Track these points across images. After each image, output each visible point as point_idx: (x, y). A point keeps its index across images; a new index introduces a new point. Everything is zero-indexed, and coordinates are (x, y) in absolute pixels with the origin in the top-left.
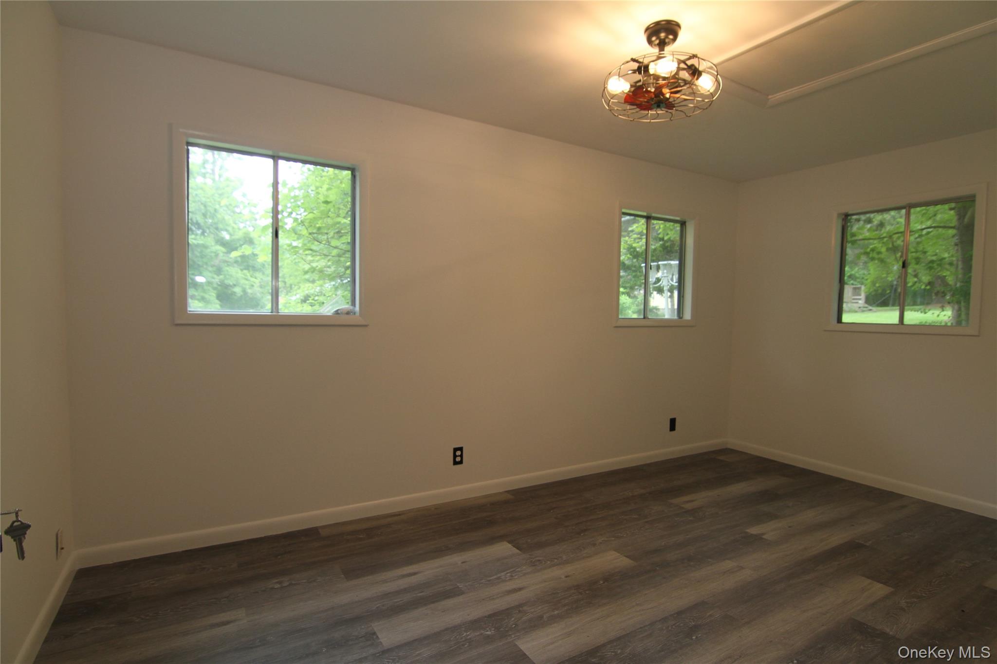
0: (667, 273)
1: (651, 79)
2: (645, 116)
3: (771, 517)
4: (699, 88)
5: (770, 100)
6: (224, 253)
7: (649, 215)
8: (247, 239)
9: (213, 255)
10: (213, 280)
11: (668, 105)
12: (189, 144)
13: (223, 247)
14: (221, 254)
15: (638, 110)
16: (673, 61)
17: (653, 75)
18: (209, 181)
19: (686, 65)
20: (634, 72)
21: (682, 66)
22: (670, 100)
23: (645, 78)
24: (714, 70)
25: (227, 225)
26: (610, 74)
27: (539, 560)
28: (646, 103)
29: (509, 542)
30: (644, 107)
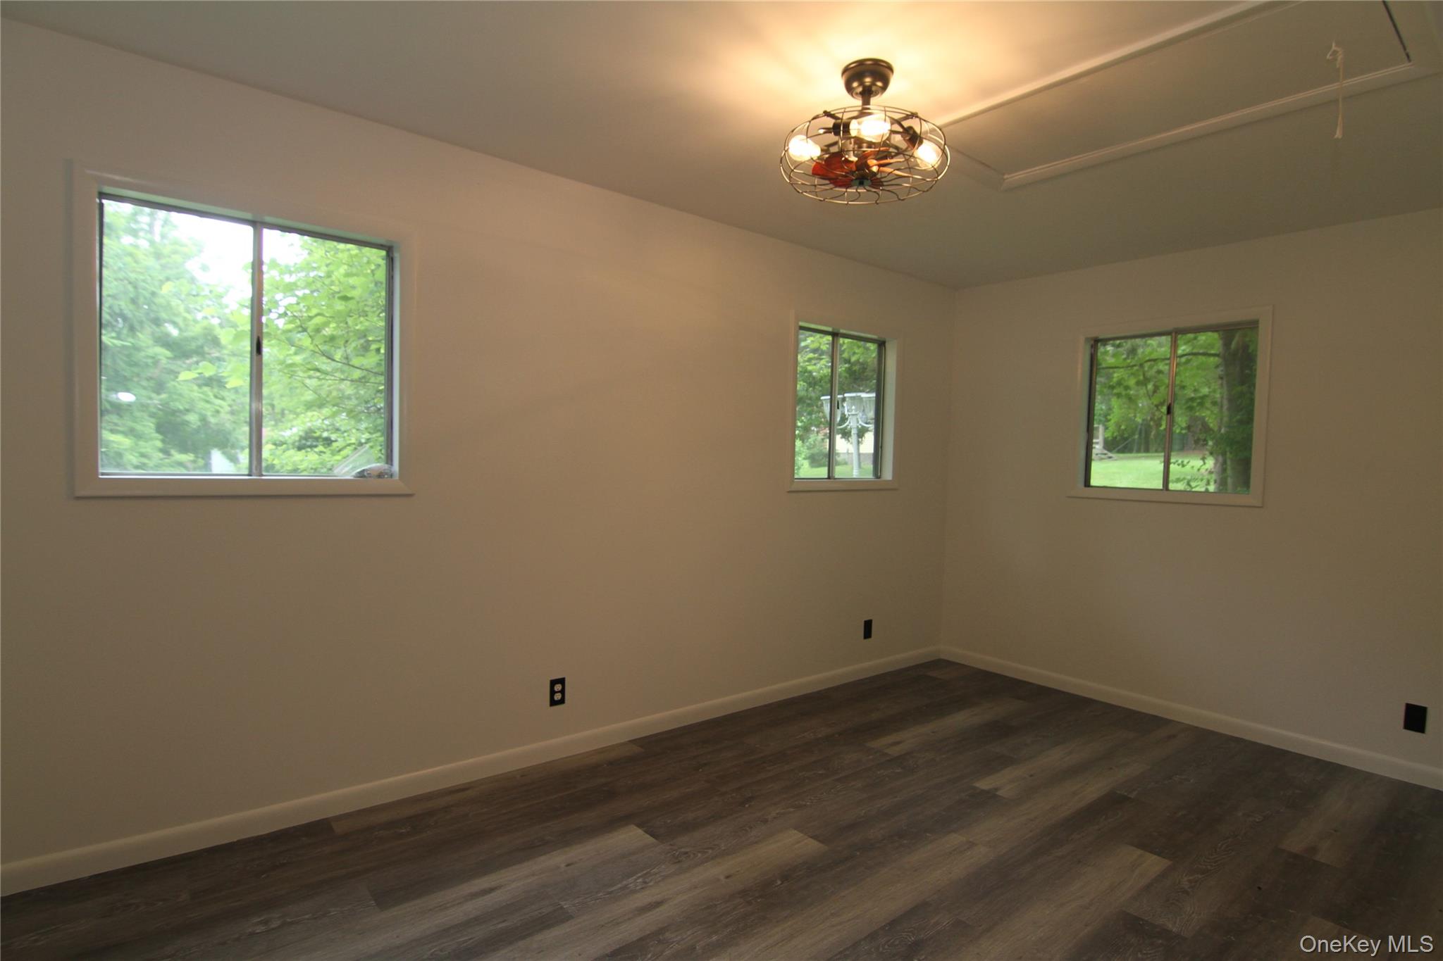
0: (856, 410)
1: (851, 143)
2: (841, 196)
3: (1005, 761)
4: (919, 161)
5: (1006, 181)
6: (168, 358)
7: (835, 331)
8: (209, 338)
9: (150, 361)
10: (149, 402)
11: (875, 181)
12: (102, 195)
13: (168, 350)
14: (164, 361)
15: (831, 186)
16: (885, 120)
17: (855, 137)
18: (143, 244)
19: (902, 126)
20: (828, 131)
21: (897, 128)
22: (879, 176)
23: (843, 142)
24: (942, 139)
25: (175, 315)
26: (793, 131)
27: (686, 853)
28: (844, 179)
29: (639, 826)
30: (841, 184)
